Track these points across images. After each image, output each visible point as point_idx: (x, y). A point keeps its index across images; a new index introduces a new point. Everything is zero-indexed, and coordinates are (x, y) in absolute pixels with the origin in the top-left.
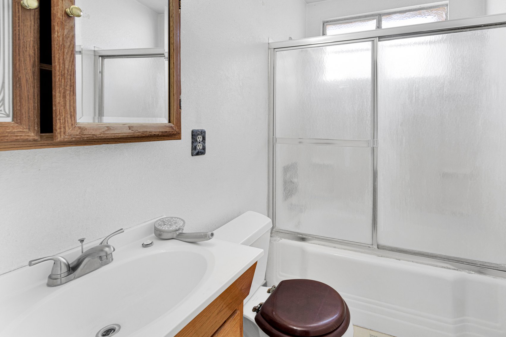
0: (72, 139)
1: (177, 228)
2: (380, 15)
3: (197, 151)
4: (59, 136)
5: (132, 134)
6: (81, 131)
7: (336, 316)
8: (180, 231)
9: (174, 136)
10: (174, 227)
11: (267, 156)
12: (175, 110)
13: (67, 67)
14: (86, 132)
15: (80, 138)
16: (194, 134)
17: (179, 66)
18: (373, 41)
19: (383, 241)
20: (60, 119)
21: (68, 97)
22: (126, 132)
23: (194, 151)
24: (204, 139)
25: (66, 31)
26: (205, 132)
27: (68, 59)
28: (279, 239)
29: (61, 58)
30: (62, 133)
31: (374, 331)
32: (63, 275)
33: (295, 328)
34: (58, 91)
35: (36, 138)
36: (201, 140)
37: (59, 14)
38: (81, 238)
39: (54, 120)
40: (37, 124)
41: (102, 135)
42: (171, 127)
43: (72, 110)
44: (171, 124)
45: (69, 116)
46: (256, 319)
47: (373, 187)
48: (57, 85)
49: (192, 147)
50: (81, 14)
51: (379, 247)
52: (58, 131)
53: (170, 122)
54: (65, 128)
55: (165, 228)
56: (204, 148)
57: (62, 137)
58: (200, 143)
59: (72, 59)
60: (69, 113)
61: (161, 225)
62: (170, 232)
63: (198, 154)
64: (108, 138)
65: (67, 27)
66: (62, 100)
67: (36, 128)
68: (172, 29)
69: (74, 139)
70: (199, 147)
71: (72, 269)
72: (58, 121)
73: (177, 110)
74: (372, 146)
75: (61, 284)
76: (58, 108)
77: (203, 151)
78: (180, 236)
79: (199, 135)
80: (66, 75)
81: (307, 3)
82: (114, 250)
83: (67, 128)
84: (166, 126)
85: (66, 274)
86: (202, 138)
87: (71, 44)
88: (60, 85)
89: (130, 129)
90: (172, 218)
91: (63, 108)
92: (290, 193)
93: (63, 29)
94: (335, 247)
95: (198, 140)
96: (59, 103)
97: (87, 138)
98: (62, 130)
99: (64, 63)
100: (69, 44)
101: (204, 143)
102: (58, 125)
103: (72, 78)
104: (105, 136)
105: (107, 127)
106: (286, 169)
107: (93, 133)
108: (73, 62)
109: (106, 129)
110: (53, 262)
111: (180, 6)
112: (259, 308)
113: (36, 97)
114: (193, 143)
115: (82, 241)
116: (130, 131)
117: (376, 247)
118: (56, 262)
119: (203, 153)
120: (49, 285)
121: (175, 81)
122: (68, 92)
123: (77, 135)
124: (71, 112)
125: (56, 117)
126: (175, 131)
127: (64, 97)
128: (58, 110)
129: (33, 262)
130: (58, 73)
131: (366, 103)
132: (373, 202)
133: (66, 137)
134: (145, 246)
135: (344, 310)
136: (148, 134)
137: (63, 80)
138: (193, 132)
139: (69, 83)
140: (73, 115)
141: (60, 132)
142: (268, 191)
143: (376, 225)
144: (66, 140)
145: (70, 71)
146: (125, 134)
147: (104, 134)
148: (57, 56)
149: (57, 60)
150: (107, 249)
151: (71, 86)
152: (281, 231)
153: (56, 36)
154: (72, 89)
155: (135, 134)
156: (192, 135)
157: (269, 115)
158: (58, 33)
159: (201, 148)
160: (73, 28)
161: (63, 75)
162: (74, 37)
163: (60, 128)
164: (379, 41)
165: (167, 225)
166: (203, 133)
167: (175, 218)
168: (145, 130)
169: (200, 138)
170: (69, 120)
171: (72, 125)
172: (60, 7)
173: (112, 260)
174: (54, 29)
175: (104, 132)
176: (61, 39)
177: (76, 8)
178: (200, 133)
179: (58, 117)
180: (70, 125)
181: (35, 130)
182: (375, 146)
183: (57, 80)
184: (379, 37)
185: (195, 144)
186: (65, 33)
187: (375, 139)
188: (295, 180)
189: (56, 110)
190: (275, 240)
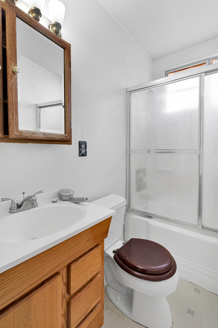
0: (17, 137)
1: (69, 195)
2: (210, 59)
3: (82, 154)
4: (11, 135)
5: (45, 138)
6: (21, 134)
7: (166, 265)
8: (71, 197)
9: (68, 142)
10: (68, 194)
11: (125, 162)
12: (68, 127)
13: (14, 99)
14: (23, 135)
15: (20, 137)
16: (80, 144)
17: (70, 101)
18: (201, 76)
19: (206, 224)
20: (11, 127)
21: (14, 115)
22: (42, 137)
23: (80, 153)
24: (86, 147)
25: (13, 81)
26: (86, 143)
27: (14, 95)
28: (132, 215)
29: (11, 95)
30: (12, 134)
31: (198, 286)
32: (15, 208)
33: (138, 267)
34: (10, 112)
35: (2, 136)
36: (84, 147)
37: (10, 72)
38: (23, 192)
39: (9, 127)
40: (3, 130)
41: (30, 137)
42: (66, 136)
43: (16, 122)
44: (66, 135)
45: (15, 126)
46: (114, 257)
47: (199, 184)
48: (10, 109)
49: (79, 151)
50: (19, 71)
51: (203, 227)
52: (11, 132)
53: (65, 133)
54: (13, 131)
55: (63, 194)
56: (86, 152)
57: (12, 136)
58: (83, 149)
59: (16, 96)
60: (15, 123)
61: (61, 192)
62: (66, 196)
63: (82, 155)
64: (33, 139)
65: (13, 79)
66: (12, 117)
67: (2, 132)
68: (66, 79)
69: (17, 138)
70: (83, 151)
71: (19, 206)
72: (10, 128)
73: (69, 127)
74: (198, 154)
75: (15, 213)
76: (10, 121)
77: (85, 154)
78: (71, 199)
79: (83, 144)
80: (13, 104)
81: (154, 60)
82: (36, 198)
83: (14, 132)
84: (63, 135)
85: (17, 208)
86: (84, 146)
87: (15, 87)
88: (11, 109)
89: (44, 135)
90: (68, 190)
91: (12, 121)
92: (139, 186)
93: (12, 80)
94: (170, 224)
95: (82, 147)
96: (11, 118)
97: (24, 137)
98: (12, 132)
99: (12, 98)
100: (14, 87)
101: (86, 149)
102: (10, 129)
103: (16, 105)
104: (32, 138)
105: (33, 133)
106: (138, 172)
107: (26, 135)
108: (16, 97)
109: (32, 134)
110: (11, 201)
111: (70, 66)
112: (117, 251)
113: (2, 116)
114: (79, 148)
115: (24, 193)
116: (44, 136)
117: (201, 227)
118: (12, 202)
119: (85, 155)
120: (10, 212)
121: (68, 109)
122: (14, 113)
123: (19, 136)
124: (16, 123)
125: (9, 125)
126: (68, 139)
127: (13, 115)
128: (10, 122)
129: (3, 199)
130: (10, 103)
131: (194, 123)
132: (199, 195)
133: (14, 136)
134: (53, 202)
135: (172, 263)
136: (53, 139)
137: (12, 107)
138: (79, 142)
139: (15, 109)
140: (17, 125)
141: (11, 133)
142: (126, 184)
143: (201, 211)
144: (14, 138)
145: (15, 102)
146: (42, 138)
147: (31, 136)
148: (9, 94)
149: (9, 96)
150: (33, 198)
151: (16, 110)
152: (134, 210)
153: (9, 84)
154: (16, 111)
155: (46, 138)
156: (79, 144)
157: (127, 135)
158: (10, 82)
159: (84, 152)
160: (16, 79)
161: (12, 104)
162: (17, 84)
163: (11, 131)
164: (205, 75)
165: (65, 193)
166: (85, 143)
167: (69, 190)
168: (52, 136)
169: (83, 146)
170: (15, 127)
171: (17, 130)
172: (10, 68)
173: (37, 206)
174: (8, 80)
175: (31, 135)
176: (11, 85)
177: (17, 68)
178: (84, 143)
179: (11, 125)
180: (16, 130)
181: (1, 132)
182: (201, 154)
183: (10, 106)
184: (205, 72)
185: (81, 149)
186: (13, 82)
187: (201, 149)
188: (144, 179)
189: (9, 122)
190: (130, 215)
